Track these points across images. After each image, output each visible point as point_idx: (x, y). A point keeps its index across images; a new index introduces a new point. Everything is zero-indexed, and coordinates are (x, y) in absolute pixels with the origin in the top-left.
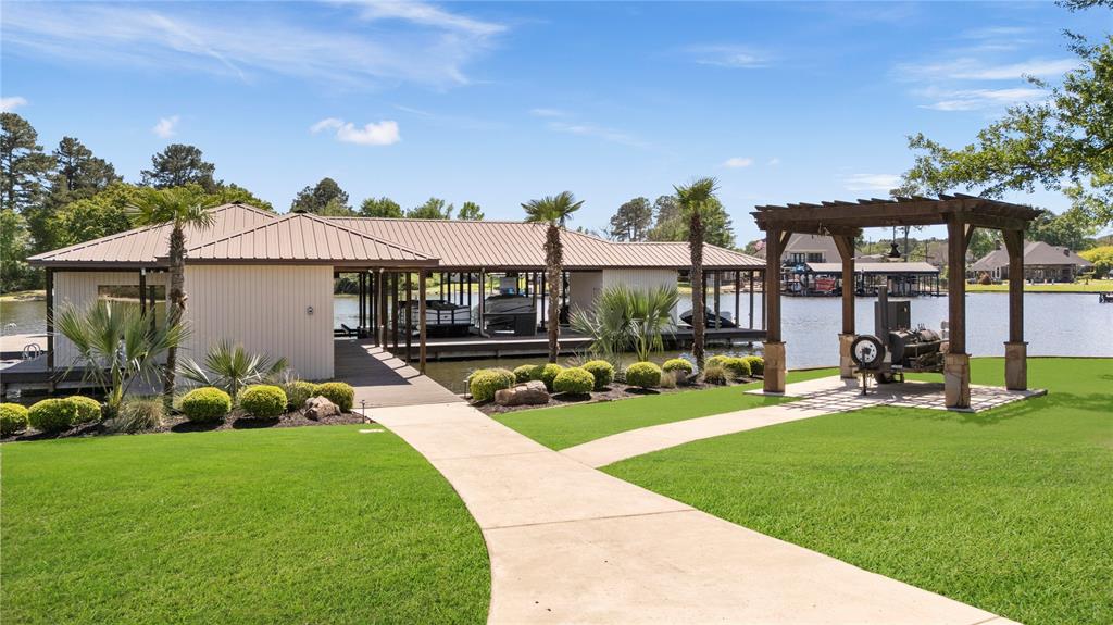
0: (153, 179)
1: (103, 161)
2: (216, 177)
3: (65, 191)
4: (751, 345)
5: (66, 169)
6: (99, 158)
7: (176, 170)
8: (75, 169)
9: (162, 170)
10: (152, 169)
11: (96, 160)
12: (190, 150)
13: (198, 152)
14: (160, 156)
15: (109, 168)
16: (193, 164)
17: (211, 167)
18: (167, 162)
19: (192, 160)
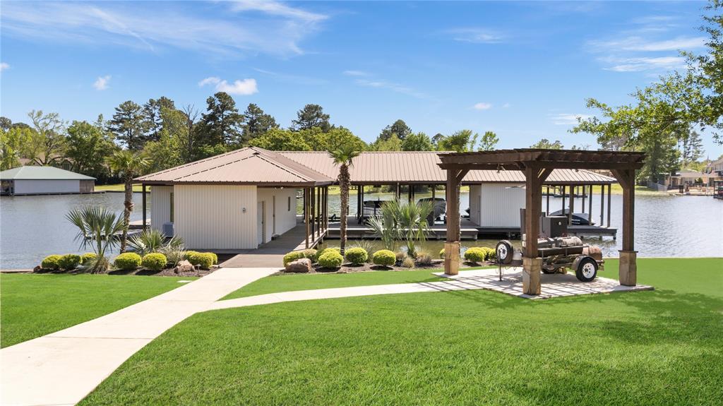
0: (298, 125)
1: (269, 116)
2: (331, 122)
3: (249, 133)
4: (601, 239)
5: (251, 121)
6: (268, 114)
7: (309, 119)
8: (255, 121)
9: (303, 119)
10: (298, 120)
11: (266, 116)
12: (317, 108)
13: (321, 108)
14: (302, 112)
15: (273, 120)
16: (318, 116)
17: (328, 117)
18: (304, 115)
19: (318, 113)
